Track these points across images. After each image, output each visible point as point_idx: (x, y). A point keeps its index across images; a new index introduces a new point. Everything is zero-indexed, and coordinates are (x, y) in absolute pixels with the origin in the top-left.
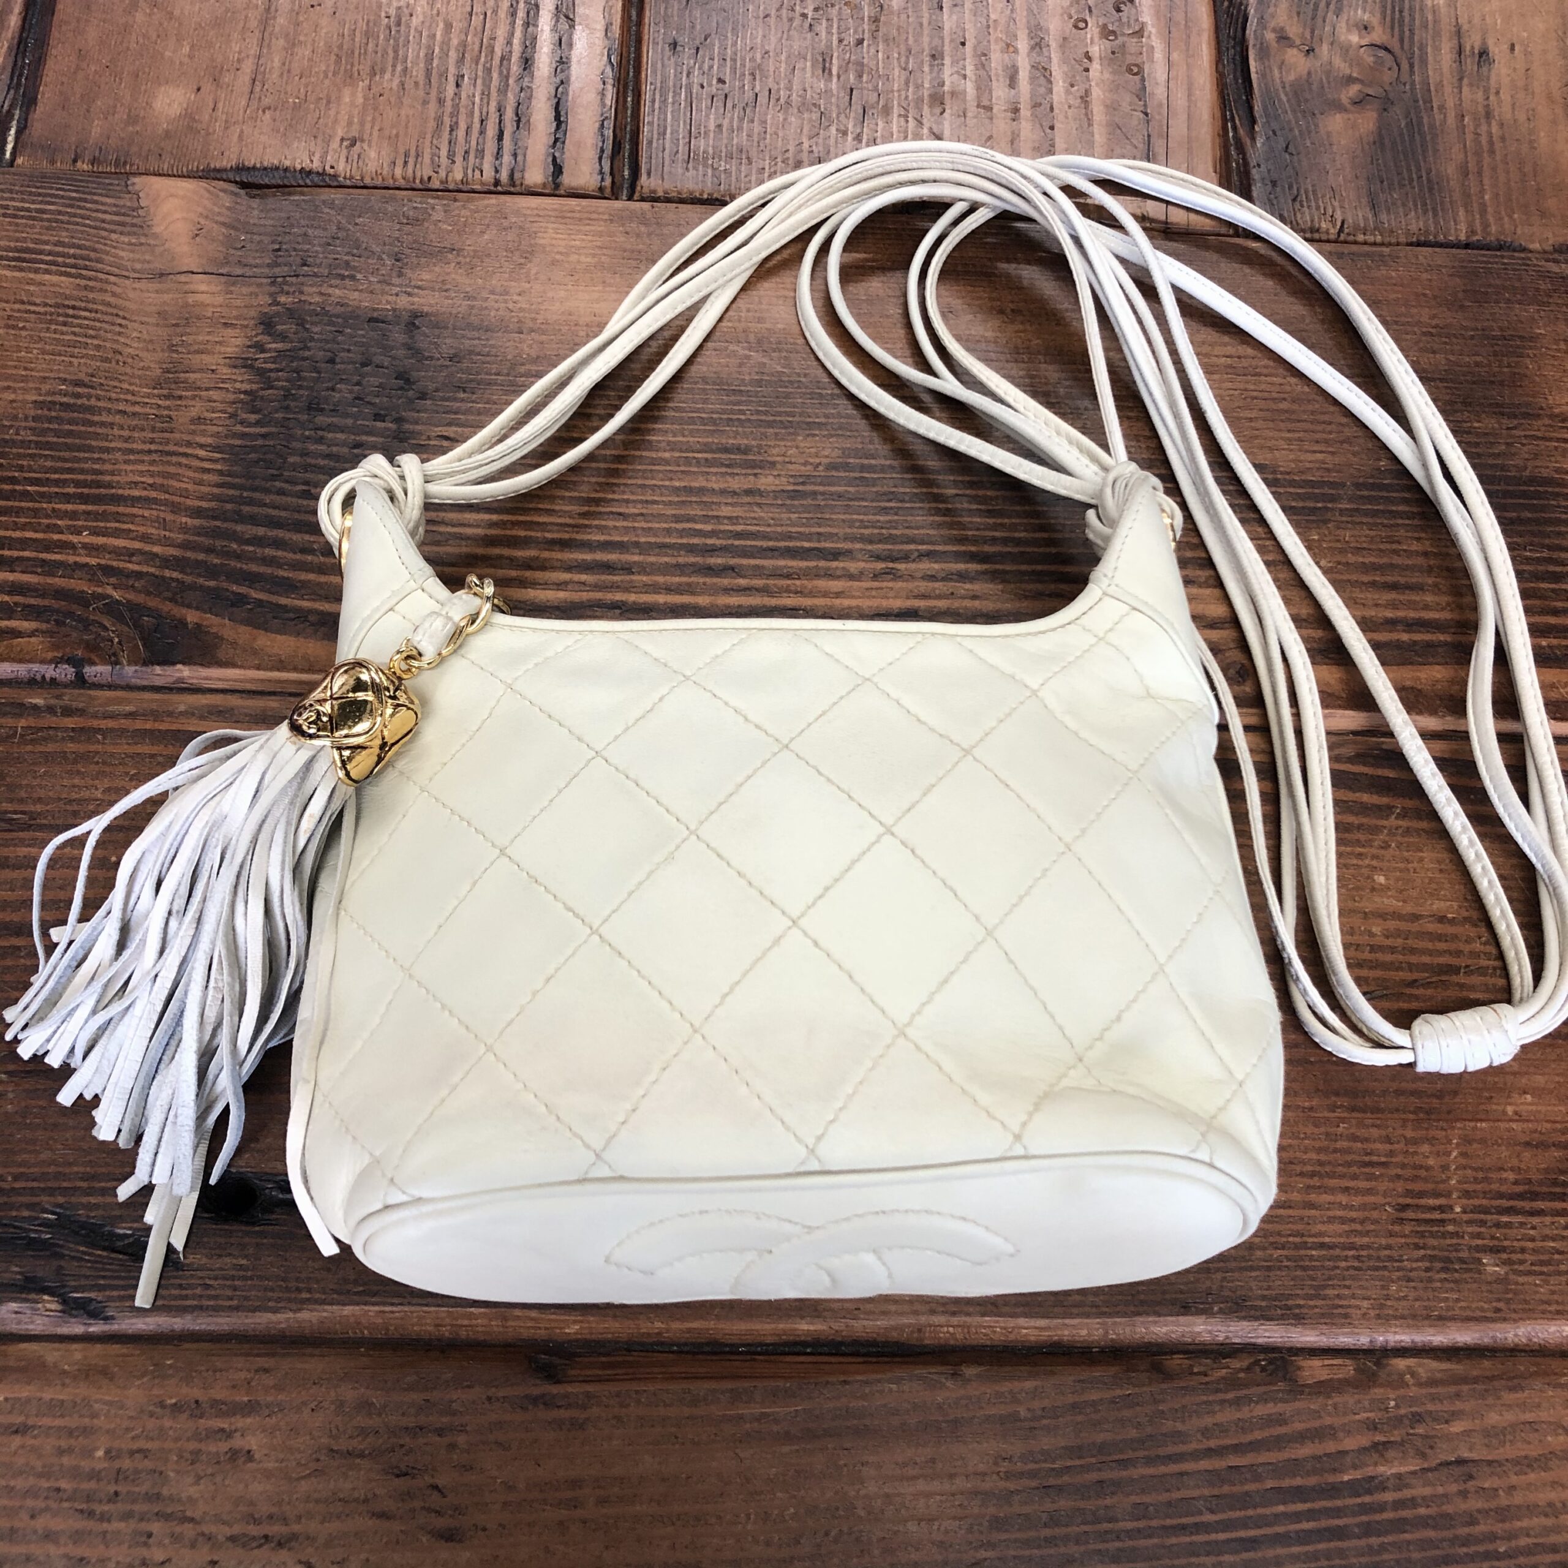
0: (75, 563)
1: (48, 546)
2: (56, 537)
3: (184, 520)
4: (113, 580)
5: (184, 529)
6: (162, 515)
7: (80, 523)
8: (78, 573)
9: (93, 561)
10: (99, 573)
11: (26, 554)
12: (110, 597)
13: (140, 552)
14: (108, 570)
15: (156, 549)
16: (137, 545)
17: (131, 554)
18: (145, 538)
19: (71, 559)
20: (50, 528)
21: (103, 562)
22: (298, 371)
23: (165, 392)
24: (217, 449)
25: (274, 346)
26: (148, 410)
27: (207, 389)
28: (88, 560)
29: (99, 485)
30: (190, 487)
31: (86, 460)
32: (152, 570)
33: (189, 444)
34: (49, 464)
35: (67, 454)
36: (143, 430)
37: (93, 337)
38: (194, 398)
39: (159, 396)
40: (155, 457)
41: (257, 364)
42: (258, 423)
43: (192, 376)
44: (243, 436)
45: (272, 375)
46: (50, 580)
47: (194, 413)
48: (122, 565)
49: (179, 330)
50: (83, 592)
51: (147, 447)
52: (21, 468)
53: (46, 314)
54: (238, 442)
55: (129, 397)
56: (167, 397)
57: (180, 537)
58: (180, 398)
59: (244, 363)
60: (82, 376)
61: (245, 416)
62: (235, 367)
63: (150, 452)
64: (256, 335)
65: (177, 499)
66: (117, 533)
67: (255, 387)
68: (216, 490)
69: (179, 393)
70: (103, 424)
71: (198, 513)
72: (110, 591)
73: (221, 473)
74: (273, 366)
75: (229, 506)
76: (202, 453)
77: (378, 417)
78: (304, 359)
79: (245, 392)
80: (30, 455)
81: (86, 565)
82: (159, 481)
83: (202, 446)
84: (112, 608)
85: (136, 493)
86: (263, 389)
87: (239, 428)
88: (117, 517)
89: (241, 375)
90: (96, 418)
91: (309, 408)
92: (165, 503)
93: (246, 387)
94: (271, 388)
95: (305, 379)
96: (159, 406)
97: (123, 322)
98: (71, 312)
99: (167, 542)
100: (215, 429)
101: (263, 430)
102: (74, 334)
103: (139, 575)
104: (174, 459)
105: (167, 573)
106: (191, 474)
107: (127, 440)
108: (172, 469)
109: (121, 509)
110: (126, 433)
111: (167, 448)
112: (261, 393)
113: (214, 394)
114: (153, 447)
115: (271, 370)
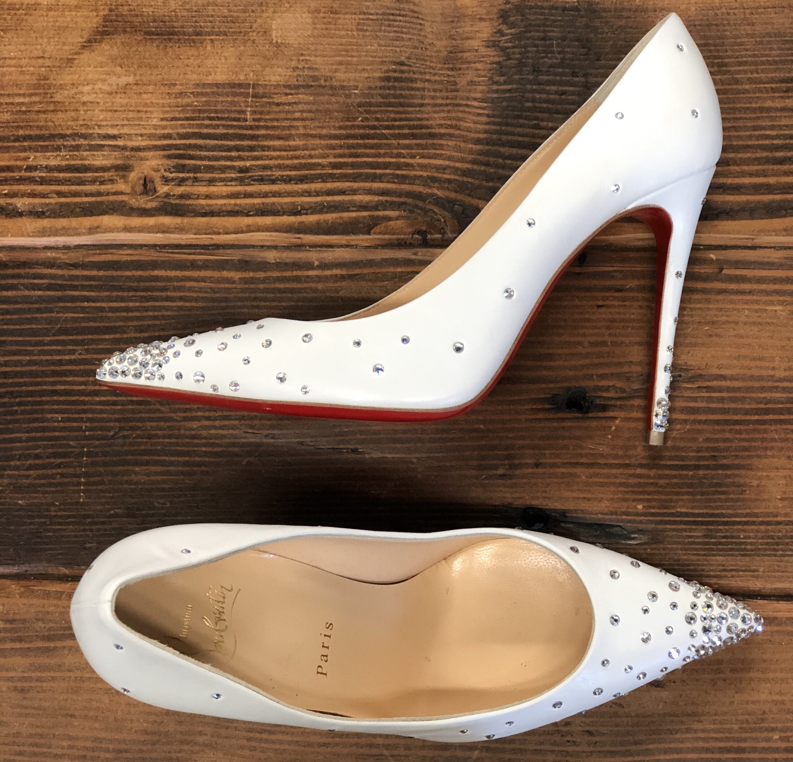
0: (415, 175)
1: (398, 166)
2: (402, 160)
3: (470, 146)
4: (436, 185)
5: (471, 152)
6: (458, 143)
7: (414, 151)
8: (417, 182)
9: (425, 174)
10: (429, 181)
11: (387, 171)
12: (435, 195)
13: (448, 167)
14: (434, 179)
15: (458, 165)
16: (447, 163)
17: (444, 169)
18: (449, 158)
19: (413, 173)
20: (399, 155)
21: (430, 174)
22: (525, 47)
23: (451, 66)
24: (483, 100)
25: (510, 31)
26: (443, 78)
27: (475, 63)
28: (421, 173)
29: (421, 127)
30: (471, 125)
31: (411, 112)
32: (457, 178)
33: (468, 99)
34: (392, 116)
35: (401, 109)
36: (441, 91)
37: (405, 33)
38: (467, 69)
39: (448, 69)
40: (449, 108)
41: (501, 44)
42: (505, 83)
43: (465, 55)
44: (497, 91)
45: (511, 51)
46: (403, 186)
47: (469, 78)
48: (440, 175)
49: (454, 25)
50: (420, 192)
51: (444, 102)
52: (377, 119)
53: (377, 20)
54: (495, 95)
55: (431, 71)
56: (452, 69)
57: (471, 157)
58: (460, 69)
59: (492, 44)
60: (403, 59)
61: (498, 78)
62: (488, 47)
63: (447, 105)
64: (499, 25)
65: (465, 133)
66: (435, 157)
67: (501, 59)
68: (487, 127)
69: (458, 66)
70: (418, 89)
71: (478, 141)
72: (436, 191)
73: (488, 116)
74: (510, 45)
75: (494, 136)
76: (475, 104)
77: (574, 74)
78: (528, 39)
79: (496, 63)
80: (381, 111)
81: (421, 176)
82: (454, 122)
83: (475, 99)
84: (438, 201)
85: (442, 131)
86: (506, 60)
87: (495, 87)
88: (434, 147)
89: (492, 52)
90: (415, 85)
91: (534, 71)
92: (459, 136)
93: (497, 59)
94: (510, 59)
95: (529, 52)
96: (448, 75)
97: (422, 22)
98: (391, 17)
99: (462, 160)
100: (481, 88)
101: (509, 87)
102: (395, 32)
103: (449, 181)
104: (461, 109)
105: (465, 179)
106: (471, 117)
107: (433, 98)
108: (460, 115)
109: (435, 141)
110: (432, 94)
111: (456, 102)
112: (505, 63)
113: (479, 66)
114: (448, 101)
115: (508, 48)
